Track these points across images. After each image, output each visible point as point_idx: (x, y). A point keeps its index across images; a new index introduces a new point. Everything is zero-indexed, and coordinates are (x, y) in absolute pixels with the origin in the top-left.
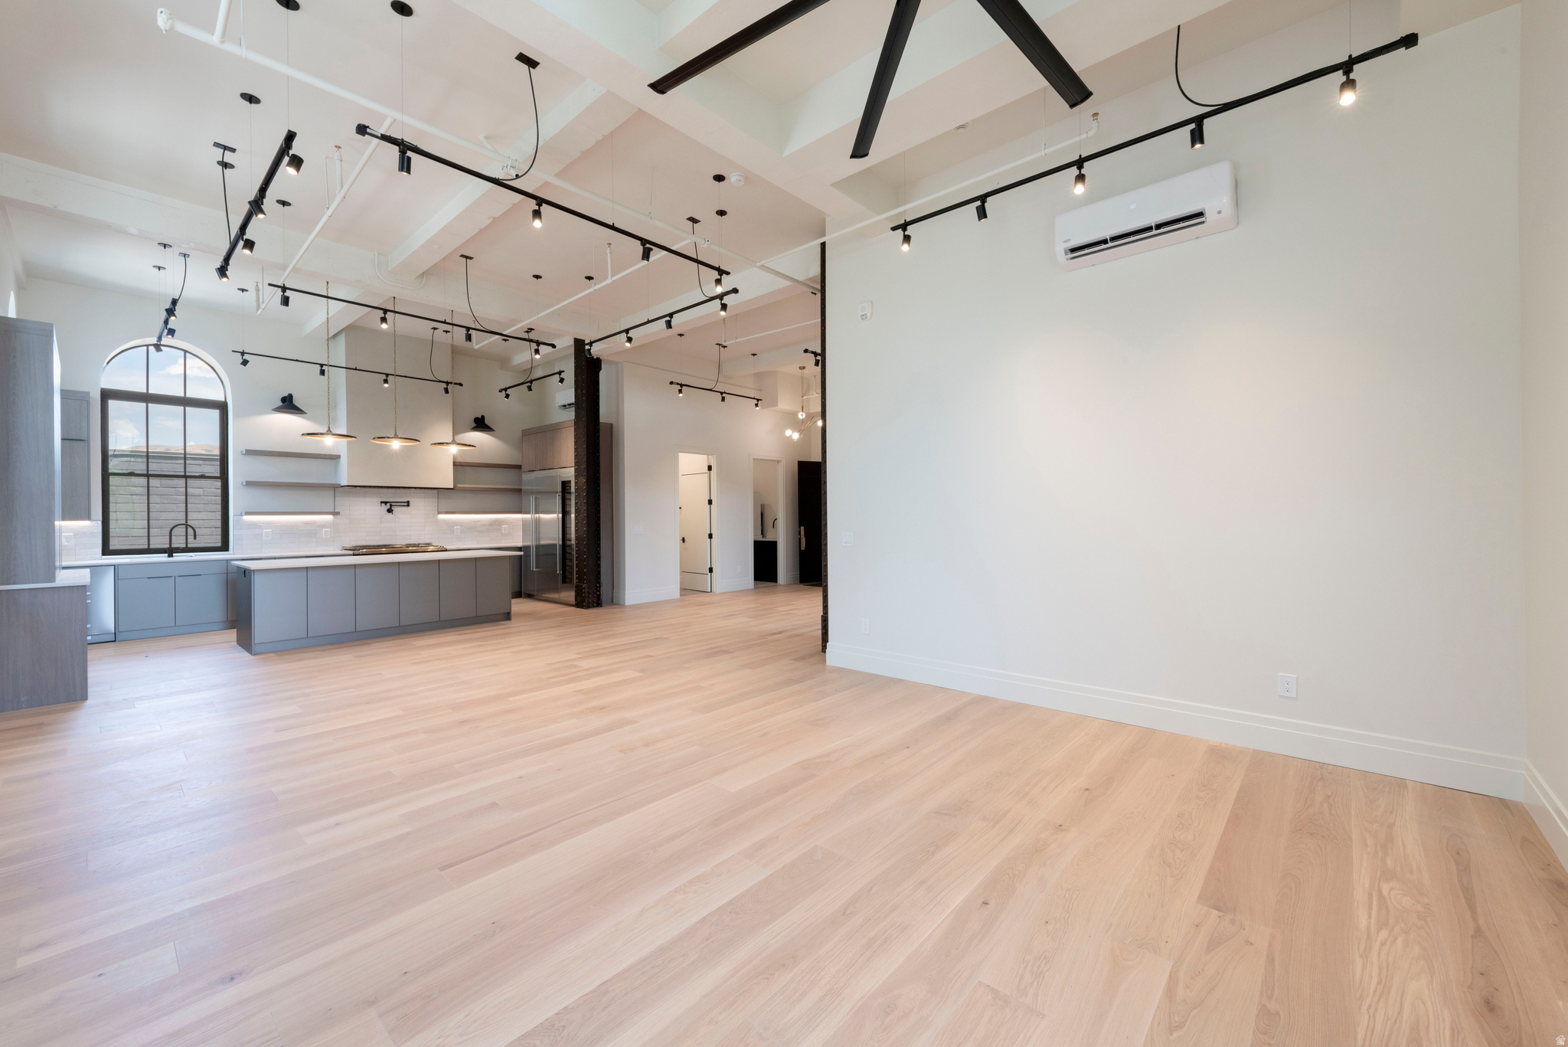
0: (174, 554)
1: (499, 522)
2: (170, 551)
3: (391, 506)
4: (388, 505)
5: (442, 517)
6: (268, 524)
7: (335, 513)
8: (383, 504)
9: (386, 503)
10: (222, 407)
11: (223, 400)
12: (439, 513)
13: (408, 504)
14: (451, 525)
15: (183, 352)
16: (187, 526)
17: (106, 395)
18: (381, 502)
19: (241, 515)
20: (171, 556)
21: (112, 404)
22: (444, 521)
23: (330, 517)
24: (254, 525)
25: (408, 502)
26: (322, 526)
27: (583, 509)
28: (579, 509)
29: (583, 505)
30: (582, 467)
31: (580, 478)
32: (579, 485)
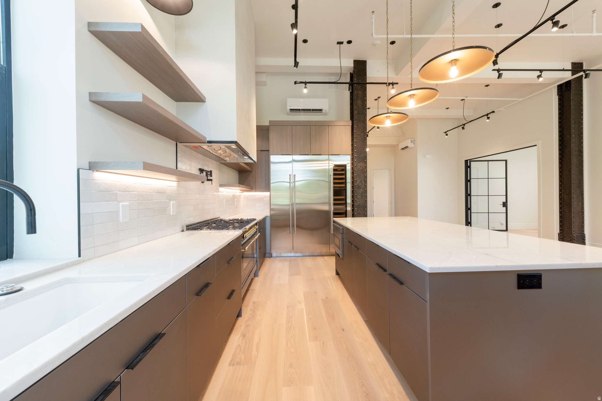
1: (234, 196)
3: (207, 174)
5: (220, 189)
9: (202, 171)
12: (220, 186)
13: (211, 174)
18: (200, 170)
23: (174, 184)
24: (107, 193)
25: (211, 172)
26: (170, 196)
27: (363, 186)
28: (358, 185)
29: (363, 182)
30: (362, 155)
31: (360, 163)
32: (359, 168)
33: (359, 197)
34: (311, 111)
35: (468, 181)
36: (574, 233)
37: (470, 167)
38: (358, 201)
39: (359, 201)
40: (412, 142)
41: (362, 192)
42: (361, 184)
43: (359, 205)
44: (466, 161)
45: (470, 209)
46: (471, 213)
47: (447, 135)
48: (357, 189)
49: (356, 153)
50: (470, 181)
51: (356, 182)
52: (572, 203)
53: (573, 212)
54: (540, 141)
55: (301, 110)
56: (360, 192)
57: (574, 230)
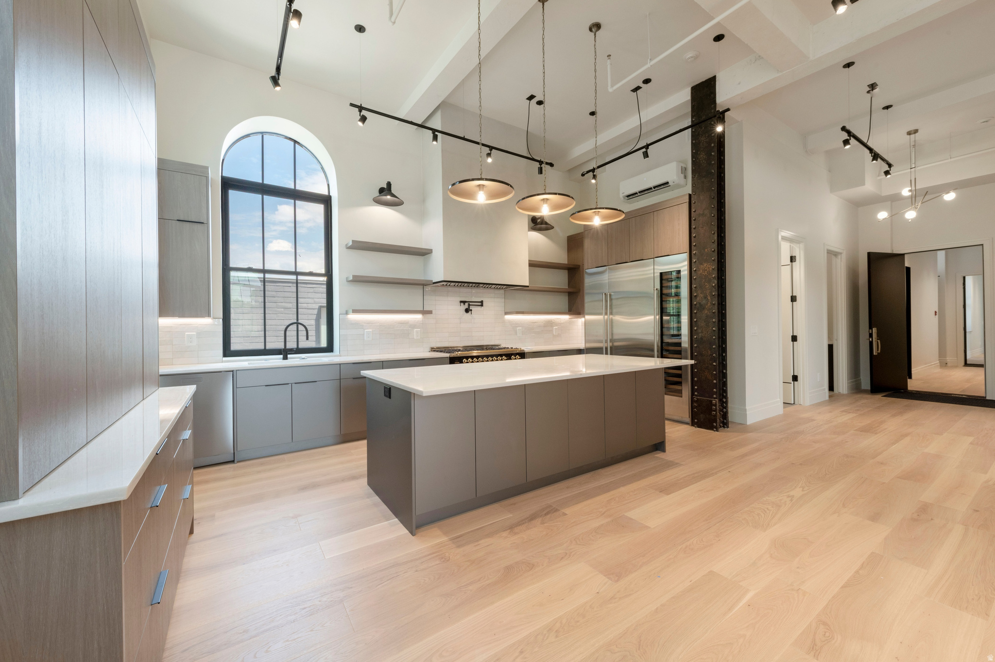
0: (289, 356)
1: (550, 324)
2: (285, 353)
3: (469, 305)
4: (467, 304)
5: (508, 317)
6: (370, 323)
7: (424, 312)
8: (462, 304)
9: (464, 302)
10: (326, 201)
11: (327, 193)
12: (506, 313)
13: (481, 304)
14: (515, 325)
15: (293, 143)
16: (298, 323)
17: (228, 184)
18: (461, 302)
19: (347, 313)
20: (285, 358)
21: (232, 194)
22: (510, 322)
23: (419, 317)
24: (357, 325)
25: (482, 302)
26: (413, 326)
27: (709, 304)
28: (700, 303)
29: (709, 298)
30: (706, 250)
31: (703, 265)
32: (701, 274)
33: (703, 324)
34: (653, 190)
38: (700, 331)
39: (702, 332)
41: (707, 316)
42: (704, 302)
43: (702, 338)
48: (698, 310)
49: (695, 248)
51: (696, 298)
55: (639, 192)
56: (704, 315)
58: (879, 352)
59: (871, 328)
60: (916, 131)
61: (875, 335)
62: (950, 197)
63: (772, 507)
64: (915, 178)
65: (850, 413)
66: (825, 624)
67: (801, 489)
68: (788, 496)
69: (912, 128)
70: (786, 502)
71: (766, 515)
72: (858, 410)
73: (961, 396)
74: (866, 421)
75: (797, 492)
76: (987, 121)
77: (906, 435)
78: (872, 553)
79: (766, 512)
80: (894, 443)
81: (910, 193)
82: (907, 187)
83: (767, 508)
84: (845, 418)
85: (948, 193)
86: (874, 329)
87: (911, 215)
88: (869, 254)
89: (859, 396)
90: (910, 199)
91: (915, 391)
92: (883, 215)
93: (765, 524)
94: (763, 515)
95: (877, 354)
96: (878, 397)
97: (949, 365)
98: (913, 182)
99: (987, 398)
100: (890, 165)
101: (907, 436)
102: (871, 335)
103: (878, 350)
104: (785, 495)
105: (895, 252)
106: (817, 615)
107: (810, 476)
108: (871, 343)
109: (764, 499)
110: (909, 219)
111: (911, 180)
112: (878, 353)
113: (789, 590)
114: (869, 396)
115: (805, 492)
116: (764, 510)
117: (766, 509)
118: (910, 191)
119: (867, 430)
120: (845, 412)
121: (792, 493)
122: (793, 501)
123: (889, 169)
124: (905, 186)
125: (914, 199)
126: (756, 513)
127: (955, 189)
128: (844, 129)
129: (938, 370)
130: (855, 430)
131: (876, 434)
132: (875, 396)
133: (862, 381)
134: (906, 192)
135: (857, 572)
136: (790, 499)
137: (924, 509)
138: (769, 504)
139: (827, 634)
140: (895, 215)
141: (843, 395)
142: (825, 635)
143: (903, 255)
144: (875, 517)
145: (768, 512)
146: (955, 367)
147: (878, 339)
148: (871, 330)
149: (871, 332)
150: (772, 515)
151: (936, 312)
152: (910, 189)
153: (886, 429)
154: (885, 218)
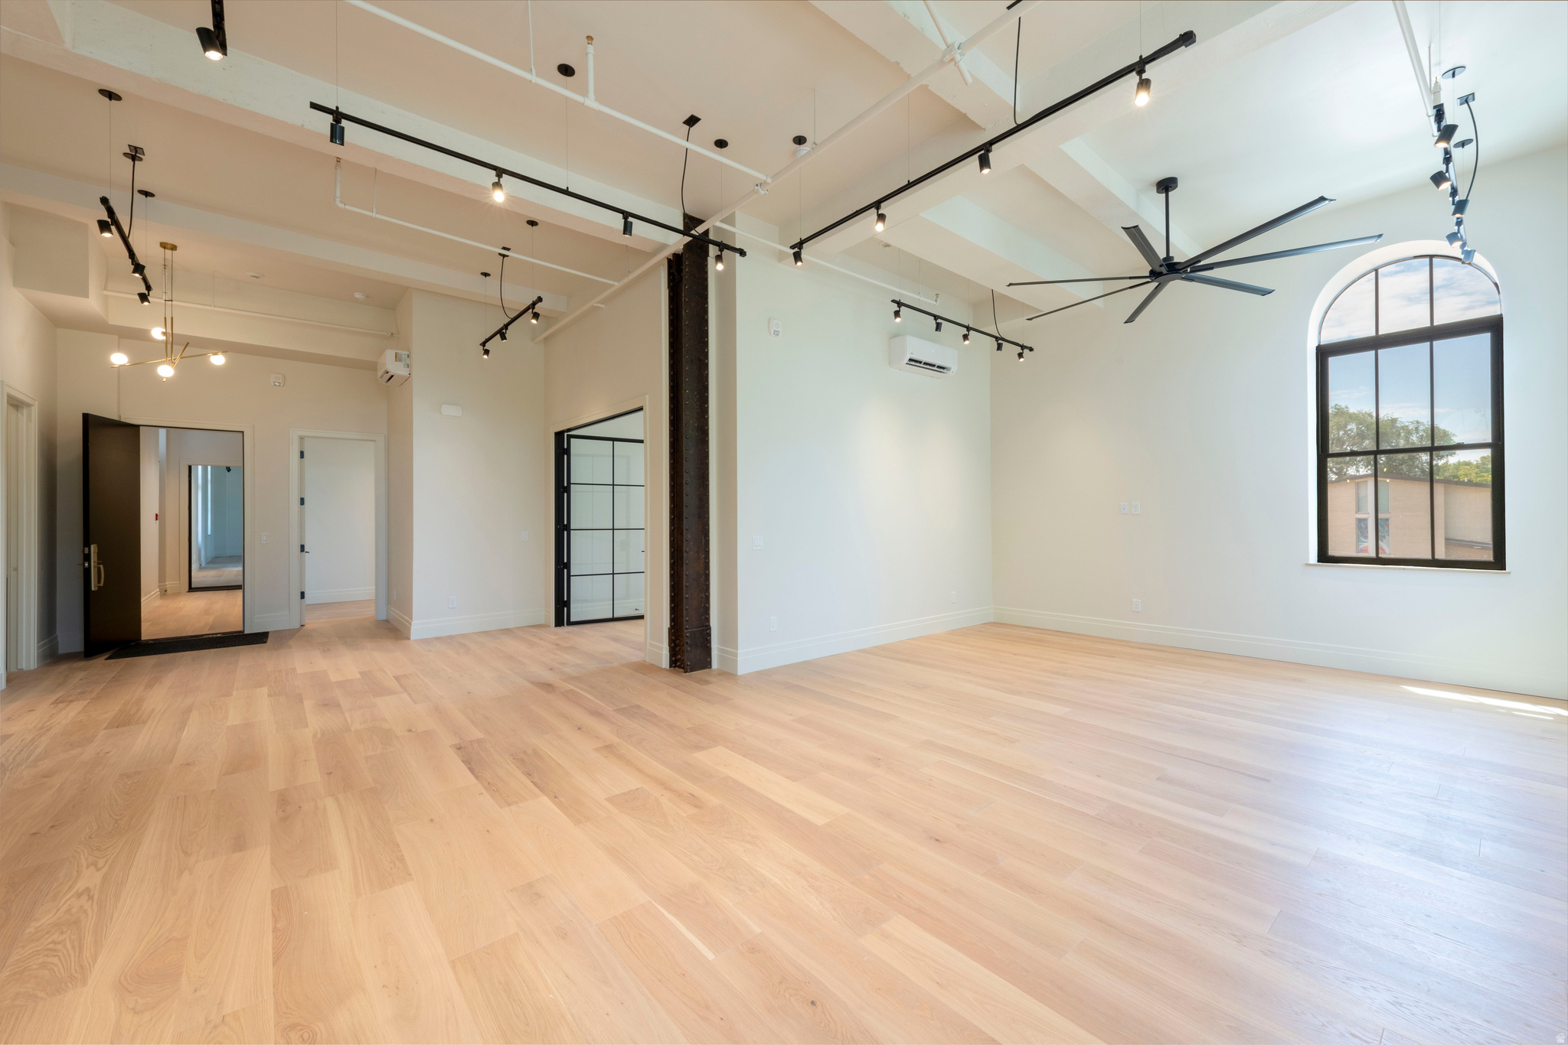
35: (562, 489)
36: (687, 627)
37: (568, 452)
40: (400, 361)
44: (559, 435)
45: (567, 566)
46: (569, 576)
47: (487, 352)
50: (567, 490)
52: (685, 555)
53: (687, 575)
54: (647, 396)
57: (687, 619)
58: (102, 584)
59: (87, 543)
60: (174, 248)
61: (93, 558)
62: (218, 360)
63: (62, 933)
64: (172, 318)
65: (71, 701)
66: (292, 1027)
67: (92, 868)
68: (79, 895)
69: (169, 240)
70: (81, 907)
71: (60, 954)
72: (82, 693)
73: (215, 636)
74: (111, 708)
75: (90, 878)
76: (257, 277)
77: (189, 710)
78: (273, 892)
79: (55, 950)
80: (182, 729)
81: (164, 338)
82: (160, 326)
83: (54, 942)
84: (71, 713)
85: (215, 354)
86: (92, 546)
87: (166, 371)
88: (86, 417)
89: (63, 668)
90: (164, 345)
91: (152, 640)
92: (119, 359)
93: (73, 971)
94: (56, 960)
95: (97, 589)
96: (100, 662)
97: (169, 592)
98: (168, 322)
99: (245, 633)
100: (149, 288)
101: (191, 712)
102: (87, 558)
103: (99, 582)
104: (68, 897)
105: (123, 420)
106: (275, 1026)
107: (90, 837)
108: (87, 572)
109: (28, 930)
110: (163, 378)
111: (165, 318)
112: (99, 587)
113: (211, 1032)
114: (82, 664)
115: (105, 869)
116: (48, 950)
117: (51, 946)
118: (164, 334)
119: (125, 721)
120: (62, 702)
121: (80, 886)
122: (96, 898)
123: (146, 292)
124: (157, 325)
125: (169, 346)
126: (34, 967)
127: (224, 352)
128: (104, 201)
129: (158, 602)
130: (105, 729)
131: (144, 722)
132: (92, 661)
133: (59, 639)
134: (157, 333)
135: (275, 929)
136: (85, 897)
137: (283, 800)
138: (48, 933)
139: (306, 1036)
140: (141, 365)
141: (30, 672)
142: (303, 1040)
143: (137, 427)
144: (240, 844)
145: (60, 947)
146: (177, 594)
147: (99, 564)
148: (86, 549)
149: (86, 551)
150: (73, 947)
151: (157, 515)
152: (164, 331)
153: (153, 710)
154: (124, 365)
